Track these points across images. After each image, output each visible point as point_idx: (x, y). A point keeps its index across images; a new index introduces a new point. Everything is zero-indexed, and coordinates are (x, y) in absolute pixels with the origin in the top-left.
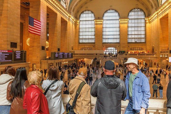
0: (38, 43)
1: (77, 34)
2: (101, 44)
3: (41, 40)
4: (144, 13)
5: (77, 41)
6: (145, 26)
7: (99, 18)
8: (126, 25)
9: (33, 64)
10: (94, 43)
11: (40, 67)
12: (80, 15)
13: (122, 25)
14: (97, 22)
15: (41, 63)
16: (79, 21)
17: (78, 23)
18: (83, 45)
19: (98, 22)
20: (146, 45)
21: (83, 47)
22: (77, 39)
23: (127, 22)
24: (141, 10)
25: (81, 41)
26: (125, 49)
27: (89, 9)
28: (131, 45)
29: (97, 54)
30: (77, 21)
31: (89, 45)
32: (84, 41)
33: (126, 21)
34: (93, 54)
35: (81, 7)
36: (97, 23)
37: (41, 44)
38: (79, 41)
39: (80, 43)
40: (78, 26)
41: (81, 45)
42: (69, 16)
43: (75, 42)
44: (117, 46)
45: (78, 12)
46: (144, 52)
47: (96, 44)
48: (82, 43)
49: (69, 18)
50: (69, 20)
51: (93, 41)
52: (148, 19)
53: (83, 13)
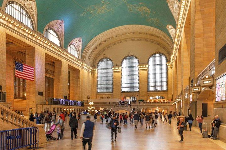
0: (34, 88)
1: (95, 83)
2: (119, 93)
3: (36, 85)
4: (166, 57)
5: (95, 90)
6: (167, 73)
7: (117, 66)
8: (145, 72)
9: (30, 109)
10: (112, 92)
11: (35, 112)
12: (98, 63)
13: (141, 72)
14: (114, 69)
15: (37, 108)
16: (96, 70)
17: (96, 72)
18: (101, 94)
19: (116, 69)
20: (167, 93)
21: (101, 96)
22: (95, 88)
23: (147, 68)
24: (163, 55)
25: (99, 91)
26: (145, 98)
27: (106, 56)
28: (151, 94)
29: (109, 103)
30: (95, 70)
31: (107, 94)
32: (102, 91)
33: (145, 67)
34: (106, 103)
35: (99, 55)
36: (115, 71)
37: (36, 90)
38: (97, 90)
39: (98, 93)
40: (96, 75)
41: (99, 95)
42: (82, 65)
43: (93, 91)
44: (137, 95)
45: (95, 59)
46: (164, 101)
47: (114, 93)
48: (100, 93)
49: (82, 66)
50: (82, 68)
51: (111, 90)
52: (169, 64)
53: (101, 60)
